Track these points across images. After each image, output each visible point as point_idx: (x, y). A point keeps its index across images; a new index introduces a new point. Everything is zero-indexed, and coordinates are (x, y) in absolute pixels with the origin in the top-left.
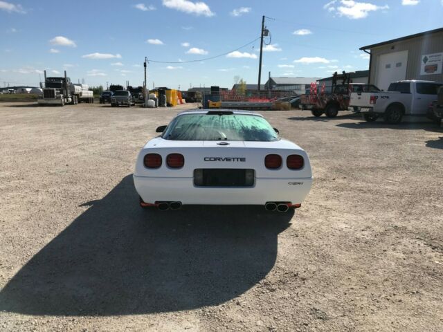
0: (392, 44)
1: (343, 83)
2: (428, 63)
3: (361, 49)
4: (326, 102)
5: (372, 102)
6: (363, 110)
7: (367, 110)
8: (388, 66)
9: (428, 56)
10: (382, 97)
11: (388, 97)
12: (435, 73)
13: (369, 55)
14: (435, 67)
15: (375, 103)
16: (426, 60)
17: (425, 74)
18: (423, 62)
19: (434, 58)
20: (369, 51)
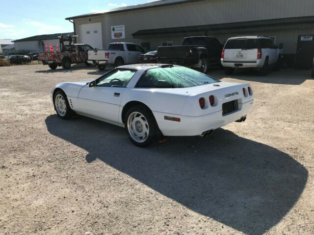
0: (89, 18)
1: (70, 43)
2: (115, 32)
3: (67, 19)
4: (62, 58)
5: (107, 57)
6: (101, 62)
7: (105, 62)
8: (88, 33)
9: (115, 27)
10: (112, 53)
11: (114, 53)
12: (121, 38)
13: (73, 24)
14: (121, 35)
15: (108, 57)
16: (114, 29)
17: (115, 38)
18: (112, 31)
19: (119, 29)
20: (72, 21)
